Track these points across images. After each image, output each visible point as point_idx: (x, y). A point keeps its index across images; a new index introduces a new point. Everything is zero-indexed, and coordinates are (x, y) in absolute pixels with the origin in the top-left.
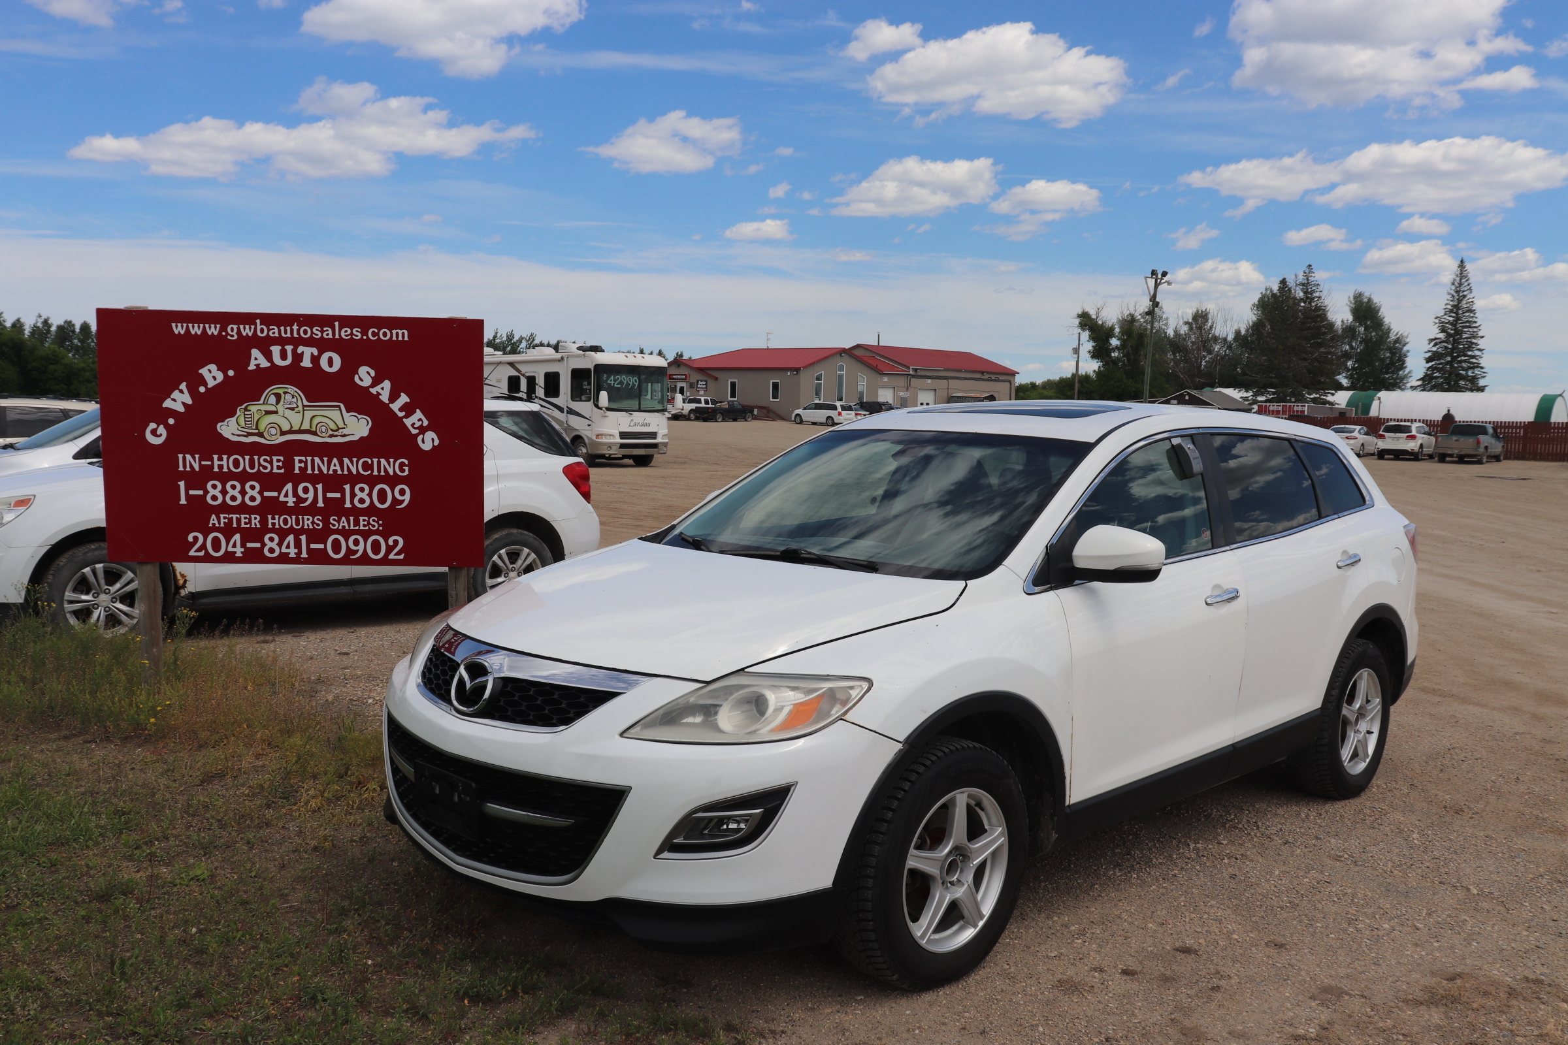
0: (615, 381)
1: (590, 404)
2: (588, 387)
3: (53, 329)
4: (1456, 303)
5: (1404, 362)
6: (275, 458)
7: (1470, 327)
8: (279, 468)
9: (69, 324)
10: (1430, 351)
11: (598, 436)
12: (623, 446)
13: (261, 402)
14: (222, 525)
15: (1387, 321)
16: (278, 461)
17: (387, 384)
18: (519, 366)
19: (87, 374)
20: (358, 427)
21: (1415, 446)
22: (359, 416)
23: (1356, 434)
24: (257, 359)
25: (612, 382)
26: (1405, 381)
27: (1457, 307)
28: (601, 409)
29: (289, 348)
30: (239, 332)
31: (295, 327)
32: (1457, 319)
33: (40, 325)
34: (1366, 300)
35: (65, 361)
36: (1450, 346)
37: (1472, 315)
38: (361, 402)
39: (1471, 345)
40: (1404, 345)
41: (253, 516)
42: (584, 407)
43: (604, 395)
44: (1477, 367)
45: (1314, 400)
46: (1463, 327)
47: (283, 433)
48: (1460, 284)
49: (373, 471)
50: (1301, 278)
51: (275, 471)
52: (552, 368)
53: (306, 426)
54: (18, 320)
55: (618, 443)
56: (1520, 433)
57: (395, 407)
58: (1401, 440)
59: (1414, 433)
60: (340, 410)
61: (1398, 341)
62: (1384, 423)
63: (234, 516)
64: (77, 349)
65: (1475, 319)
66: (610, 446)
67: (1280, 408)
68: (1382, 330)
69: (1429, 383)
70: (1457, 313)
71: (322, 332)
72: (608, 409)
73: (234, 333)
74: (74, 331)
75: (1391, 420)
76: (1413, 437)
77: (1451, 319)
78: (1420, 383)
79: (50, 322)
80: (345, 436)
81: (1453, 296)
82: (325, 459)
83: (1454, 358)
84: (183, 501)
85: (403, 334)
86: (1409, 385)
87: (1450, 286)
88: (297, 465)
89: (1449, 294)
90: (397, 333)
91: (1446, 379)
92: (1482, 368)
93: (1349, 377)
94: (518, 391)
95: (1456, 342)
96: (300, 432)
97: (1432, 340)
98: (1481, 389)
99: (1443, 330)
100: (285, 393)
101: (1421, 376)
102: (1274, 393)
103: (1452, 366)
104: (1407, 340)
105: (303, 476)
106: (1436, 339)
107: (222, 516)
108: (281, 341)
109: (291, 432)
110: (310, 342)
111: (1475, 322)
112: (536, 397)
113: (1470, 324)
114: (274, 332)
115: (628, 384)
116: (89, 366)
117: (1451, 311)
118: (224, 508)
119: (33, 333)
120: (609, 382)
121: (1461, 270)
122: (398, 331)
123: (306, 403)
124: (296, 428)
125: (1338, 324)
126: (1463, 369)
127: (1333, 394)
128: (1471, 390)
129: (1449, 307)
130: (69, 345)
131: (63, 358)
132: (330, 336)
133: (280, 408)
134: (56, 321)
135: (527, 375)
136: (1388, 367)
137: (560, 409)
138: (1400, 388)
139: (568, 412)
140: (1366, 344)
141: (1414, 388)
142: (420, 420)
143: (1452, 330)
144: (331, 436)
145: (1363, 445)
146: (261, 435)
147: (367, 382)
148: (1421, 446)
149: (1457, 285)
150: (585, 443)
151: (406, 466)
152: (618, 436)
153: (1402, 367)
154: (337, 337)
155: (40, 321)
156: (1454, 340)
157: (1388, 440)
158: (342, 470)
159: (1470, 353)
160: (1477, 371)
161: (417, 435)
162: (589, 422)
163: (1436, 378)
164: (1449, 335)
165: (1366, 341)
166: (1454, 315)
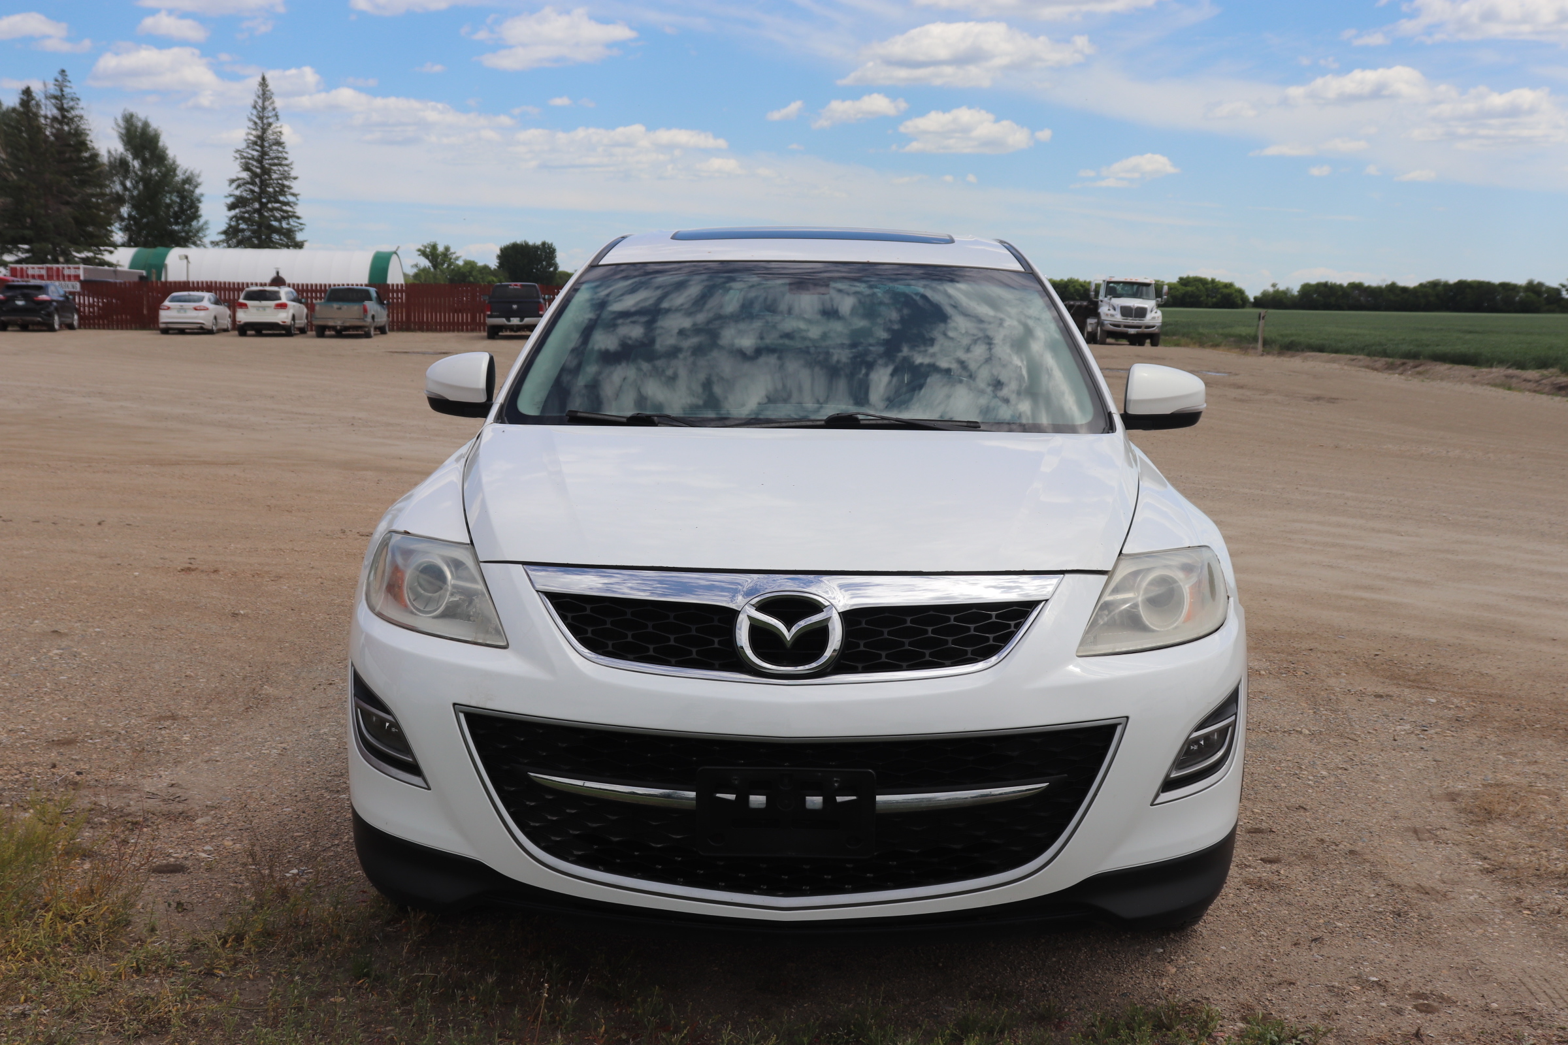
4: (259, 133)
5: (197, 209)
7: (280, 165)
10: (231, 195)
15: (171, 153)
21: (287, 318)
23: (205, 303)
26: (201, 235)
27: (262, 138)
32: (264, 154)
34: (140, 124)
36: (257, 189)
37: (280, 149)
39: (283, 190)
40: (196, 187)
44: (291, 217)
45: (86, 261)
46: (271, 165)
48: (264, 108)
50: (53, 89)
56: (402, 298)
58: (268, 311)
59: (284, 300)
61: (188, 180)
62: (243, 289)
65: (285, 155)
67: (44, 272)
68: (165, 166)
69: (234, 237)
70: (262, 146)
75: (252, 284)
76: (283, 306)
77: (255, 153)
78: (223, 237)
81: (255, 123)
83: (263, 205)
86: (206, 241)
87: (250, 109)
89: (250, 120)
91: (254, 232)
92: (298, 218)
93: (125, 229)
95: (264, 185)
97: (232, 181)
98: (299, 245)
99: (247, 168)
101: (224, 227)
102: (27, 251)
103: (261, 215)
104: (199, 180)
106: (238, 179)
111: (286, 159)
113: (280, 161)
117: (255, 143)
121: (263, 90)
125: (104, 158)
126: (276, 219)
127: (111, 252)
128: (288, 247)
129: (252, 138)
136: (177, 216)
138: (195, 244)
140: (145, 186)
141: (215, 244)
143: (257, 167)
145: (215, 318)
148: (294, 318)
149: (259, 109)
153: (195, 216)
156: (262, 181)
157: (251, 310)
159: (282, 198)
160: (292, 222)
163: (243, 230)
164: (255, 175)
165: (146, 180)
166: (258, 148)
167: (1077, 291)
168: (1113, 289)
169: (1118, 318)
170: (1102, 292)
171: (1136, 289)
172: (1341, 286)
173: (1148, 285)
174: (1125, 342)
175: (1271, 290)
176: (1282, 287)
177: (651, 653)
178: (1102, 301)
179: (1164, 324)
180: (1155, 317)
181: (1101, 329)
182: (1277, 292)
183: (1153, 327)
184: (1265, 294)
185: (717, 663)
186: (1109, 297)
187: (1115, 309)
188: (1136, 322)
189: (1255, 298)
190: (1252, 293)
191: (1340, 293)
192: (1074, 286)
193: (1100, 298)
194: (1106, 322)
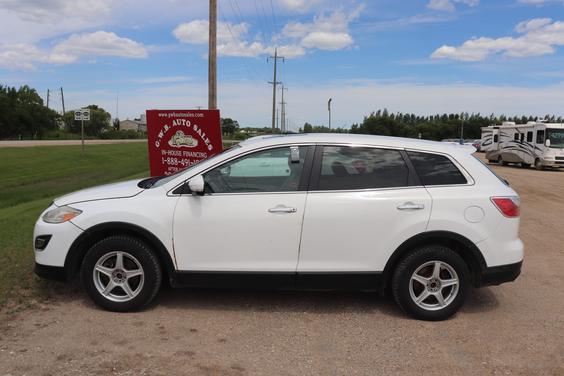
0: (555, 135)
1: (543, 145)
2: (543, 138)
3: (403, 116)
6: (180, 151)
8: (181, 154)
9: (408, 115)
11: (545, 158)
12: (556, 163)
13: (176, 135)
14: (171, 170)
16: (180, 152)
17: (200, 130)
18: (519, 129)
19: (412, 132)
20: (195, 143)
22: (195, 140)
24: (175, 124)
25: (553, 136)
28: (547, 147)
29: (180, 120)
30: (171, 116)
31: (181, 114)
33: (399, 115)
35: (405, 128)
38: (196, 136)
41: (176, 168)
42: (540, 146)
43: (548, 142)
47: (181, 144)
49: (199, 156)
51: (180, 155)
52: (530, 130)
53: (185, 143)
54: (393, 114)
55: (554, 161)
57: (202, 137)
60: (191, 138)
63: (173, 168)
64: (410, 124)
66: (550, 162)
71: (186, 115)
72: (550, 147)
73: (170, 116)
74: (409, 117)
79: (402, 114)
80: (193, 145)
82: (189, 152)
84: (163, 163)
85: (202, 115)
88: (184, 154)
90: (201, 115)
94: (518, 139)
96: (184, 144)
100: (180, 133)
105: (185, 157)
107: (171, 167)
108: (178, 118)
109: (182, 144)
110: (184, 118)
112: (524, 142)
114: (177, 115)
115: (561, 137)
116: (412, 129)
118: (171, 165)
119: (397, 118)
120: (552, 136)
122: (201, 114)
123: (185, 136)
124: (183, 143)
130: (408, 122)
131: (404, 127)
132: (188, 116)
133: (180, 137)
134: (404, 114)
135: (521, 133)
137: (532, 146)
139: (535, 148)
142: (208, 141)
144: (190, 145)
146: (176, 145)
147: (196, 130)
150: (540, 161)
151: (206, 155)
152: (554, 158)
154: (189, 116)
155: (399, 114)
158: (193, 156)
161: (208, 145)
162: (542, 152)
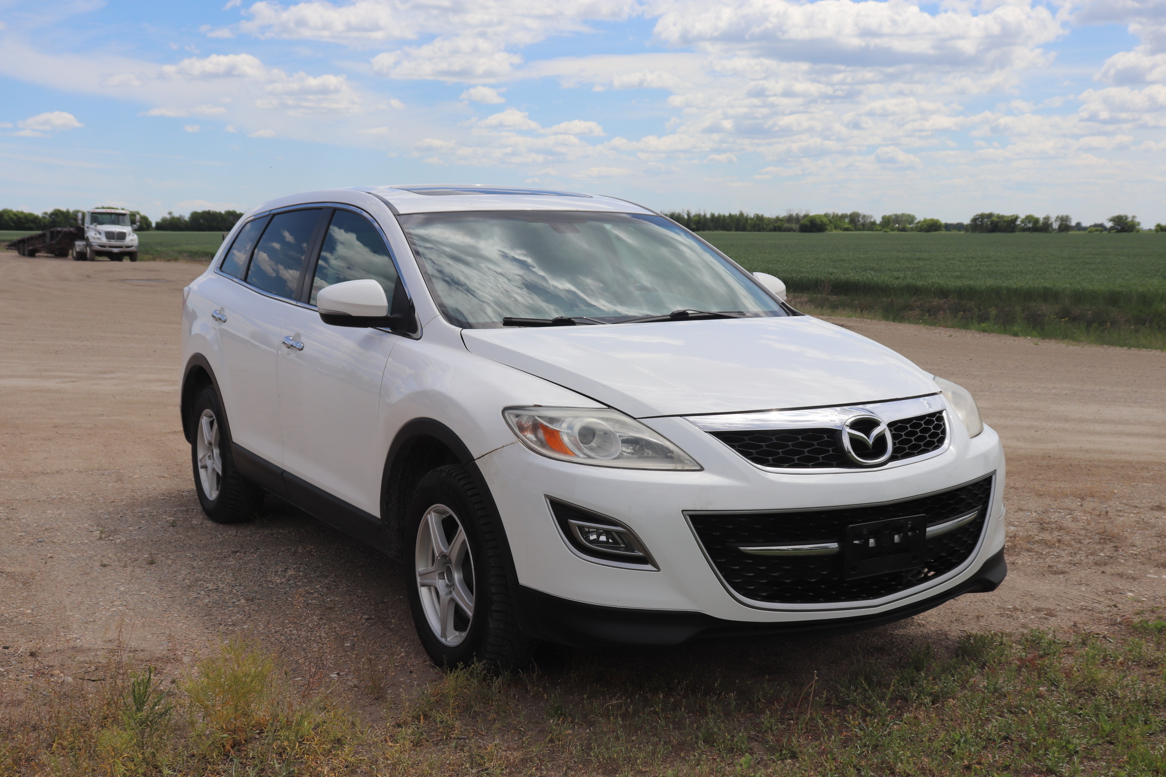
167: (11, 219)
168: (98, 218)
169: (104, 240)
170: (88, 219)
171: (116, 218)
172: (220, 214)
173: (124, 215)
174: (106, 258)
175: (168, 217)
176: (176, 215)
177: (796, 462)
178: (88, 228)
179: (140, 244)
180: (132, 239)
181: (91, 250)
182: (173, 219)
183: (132, 247)
184: (164, 220)
185: (834, 463)
186: (94, 224)
187: (100, 234)
188: (118, 243)
189: (157, 224)
190: (154, 219)
191: (220, 219)
192: (8, 216)
193: (86, 225)
194: (93, 244)
